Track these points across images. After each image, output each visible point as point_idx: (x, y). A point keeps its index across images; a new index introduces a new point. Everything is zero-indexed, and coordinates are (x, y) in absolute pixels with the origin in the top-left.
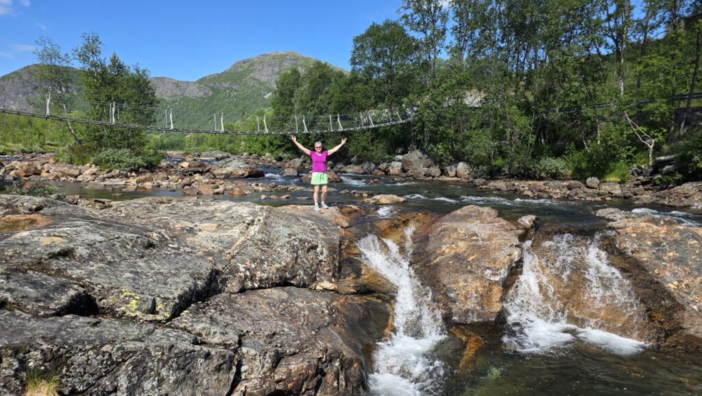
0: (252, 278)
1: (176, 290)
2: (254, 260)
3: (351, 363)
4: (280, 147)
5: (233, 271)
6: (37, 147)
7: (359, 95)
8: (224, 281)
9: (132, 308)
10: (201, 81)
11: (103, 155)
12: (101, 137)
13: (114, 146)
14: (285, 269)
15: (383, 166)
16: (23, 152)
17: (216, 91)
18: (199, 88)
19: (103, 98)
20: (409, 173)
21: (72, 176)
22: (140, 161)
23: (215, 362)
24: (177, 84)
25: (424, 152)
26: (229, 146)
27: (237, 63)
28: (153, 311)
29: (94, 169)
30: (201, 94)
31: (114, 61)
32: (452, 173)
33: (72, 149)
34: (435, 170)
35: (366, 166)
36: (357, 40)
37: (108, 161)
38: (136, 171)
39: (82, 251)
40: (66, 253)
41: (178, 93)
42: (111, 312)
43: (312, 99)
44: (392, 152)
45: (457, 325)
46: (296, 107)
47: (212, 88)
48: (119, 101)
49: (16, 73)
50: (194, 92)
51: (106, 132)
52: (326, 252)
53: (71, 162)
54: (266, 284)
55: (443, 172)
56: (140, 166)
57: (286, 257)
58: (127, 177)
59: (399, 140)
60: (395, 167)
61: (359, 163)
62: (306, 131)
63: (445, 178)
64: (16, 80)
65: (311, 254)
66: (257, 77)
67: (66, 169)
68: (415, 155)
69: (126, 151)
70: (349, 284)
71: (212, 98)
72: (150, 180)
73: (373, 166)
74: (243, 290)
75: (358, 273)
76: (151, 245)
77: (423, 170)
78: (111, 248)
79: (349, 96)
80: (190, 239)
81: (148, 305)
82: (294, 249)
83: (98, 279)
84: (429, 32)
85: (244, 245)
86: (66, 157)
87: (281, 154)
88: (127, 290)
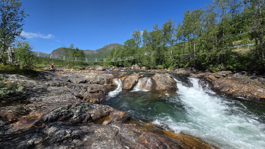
0: (92, 82)
1: (80, 81)
2: (93, 80)
3: (104, 92)
4: (111, 64)
5: (89, 81)
6: (62, 66)
7: (125, 54)
8: (88, 82)
9: (75, 82)
10: (97, 50)
11: (75, 67)
12: (74, 63)
13: (77, 65)
14: (98, 82)
15: (130, 67)
16: (59, 67)
17: (100, 52)
18: (97, 52)
19: (74, 56)
20: (135, 69)
21: (69, 71)
22: (82, 68)
23: (84, 88)
24: (92, 51)
25: (138, 64)
26: (101, 64)
27: (105, 46)
28: (77, 82)
29: (73, 69)
30: (97, 53)
31: (77, 48)
32: (142, 69)
33: (69, 66)
34: (139, 68)
35: (127, 68)
36: (125, 43)
37: (76, 68)
38: (81, 70)
39: (69, 77)
40: (68, 77)
41: (92, 53)
42: (72, 82)
43: (117, 54)
44: (132, 65)
45: (124, 89)
46: (114, 56)
47: (99, 52)
48: (78, 56)
49: (56, 50)
50: (95, 53)
51: (75, 62)
52: (106, 80)
53: (69, 68)
54: (94, 83)
55: (141, 68)
56: (81, 69)
57: (99, 80)
58: (79, 71)
59: (134, 62)
60: (132, 68)
61: (126, 67)
62: (113, 61)
63: (141, 70)
64: (57, 51)
65: (103, 80)
66: (109, 49)
67: (68, 70)
68: (136, 65)
69: (79, 66)
70: (110, 85)
71: (99, 54)
72: (83, 71)
73: (128, 67)
74: (90, 83)
75: (112, 83)
76: (78, 77)
77: (137, 68)
78: (73, 77)
79: (123, 54)
80: (84, 77)
81: (76, 82)
82: (100, 79)
83: (71, 79)
84: (138, 42)
85: (92, 78)
86: (68, 67)
87: (111, 66)
88: (74, 80)
